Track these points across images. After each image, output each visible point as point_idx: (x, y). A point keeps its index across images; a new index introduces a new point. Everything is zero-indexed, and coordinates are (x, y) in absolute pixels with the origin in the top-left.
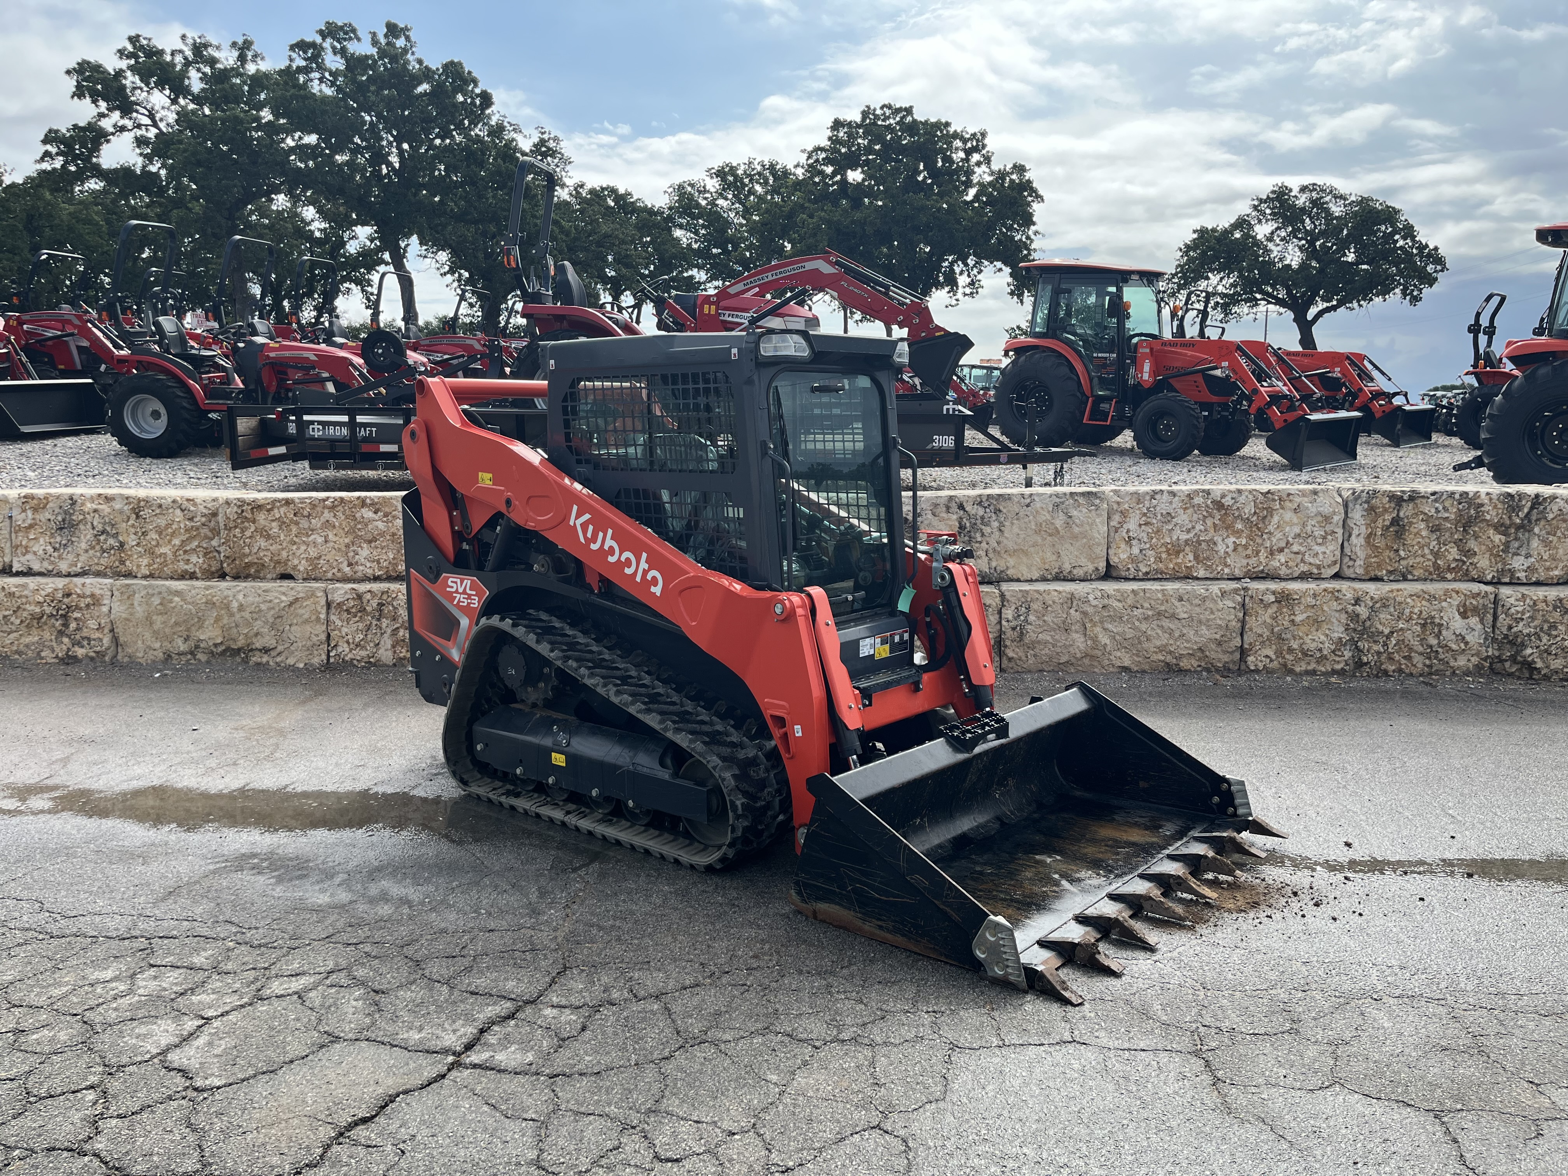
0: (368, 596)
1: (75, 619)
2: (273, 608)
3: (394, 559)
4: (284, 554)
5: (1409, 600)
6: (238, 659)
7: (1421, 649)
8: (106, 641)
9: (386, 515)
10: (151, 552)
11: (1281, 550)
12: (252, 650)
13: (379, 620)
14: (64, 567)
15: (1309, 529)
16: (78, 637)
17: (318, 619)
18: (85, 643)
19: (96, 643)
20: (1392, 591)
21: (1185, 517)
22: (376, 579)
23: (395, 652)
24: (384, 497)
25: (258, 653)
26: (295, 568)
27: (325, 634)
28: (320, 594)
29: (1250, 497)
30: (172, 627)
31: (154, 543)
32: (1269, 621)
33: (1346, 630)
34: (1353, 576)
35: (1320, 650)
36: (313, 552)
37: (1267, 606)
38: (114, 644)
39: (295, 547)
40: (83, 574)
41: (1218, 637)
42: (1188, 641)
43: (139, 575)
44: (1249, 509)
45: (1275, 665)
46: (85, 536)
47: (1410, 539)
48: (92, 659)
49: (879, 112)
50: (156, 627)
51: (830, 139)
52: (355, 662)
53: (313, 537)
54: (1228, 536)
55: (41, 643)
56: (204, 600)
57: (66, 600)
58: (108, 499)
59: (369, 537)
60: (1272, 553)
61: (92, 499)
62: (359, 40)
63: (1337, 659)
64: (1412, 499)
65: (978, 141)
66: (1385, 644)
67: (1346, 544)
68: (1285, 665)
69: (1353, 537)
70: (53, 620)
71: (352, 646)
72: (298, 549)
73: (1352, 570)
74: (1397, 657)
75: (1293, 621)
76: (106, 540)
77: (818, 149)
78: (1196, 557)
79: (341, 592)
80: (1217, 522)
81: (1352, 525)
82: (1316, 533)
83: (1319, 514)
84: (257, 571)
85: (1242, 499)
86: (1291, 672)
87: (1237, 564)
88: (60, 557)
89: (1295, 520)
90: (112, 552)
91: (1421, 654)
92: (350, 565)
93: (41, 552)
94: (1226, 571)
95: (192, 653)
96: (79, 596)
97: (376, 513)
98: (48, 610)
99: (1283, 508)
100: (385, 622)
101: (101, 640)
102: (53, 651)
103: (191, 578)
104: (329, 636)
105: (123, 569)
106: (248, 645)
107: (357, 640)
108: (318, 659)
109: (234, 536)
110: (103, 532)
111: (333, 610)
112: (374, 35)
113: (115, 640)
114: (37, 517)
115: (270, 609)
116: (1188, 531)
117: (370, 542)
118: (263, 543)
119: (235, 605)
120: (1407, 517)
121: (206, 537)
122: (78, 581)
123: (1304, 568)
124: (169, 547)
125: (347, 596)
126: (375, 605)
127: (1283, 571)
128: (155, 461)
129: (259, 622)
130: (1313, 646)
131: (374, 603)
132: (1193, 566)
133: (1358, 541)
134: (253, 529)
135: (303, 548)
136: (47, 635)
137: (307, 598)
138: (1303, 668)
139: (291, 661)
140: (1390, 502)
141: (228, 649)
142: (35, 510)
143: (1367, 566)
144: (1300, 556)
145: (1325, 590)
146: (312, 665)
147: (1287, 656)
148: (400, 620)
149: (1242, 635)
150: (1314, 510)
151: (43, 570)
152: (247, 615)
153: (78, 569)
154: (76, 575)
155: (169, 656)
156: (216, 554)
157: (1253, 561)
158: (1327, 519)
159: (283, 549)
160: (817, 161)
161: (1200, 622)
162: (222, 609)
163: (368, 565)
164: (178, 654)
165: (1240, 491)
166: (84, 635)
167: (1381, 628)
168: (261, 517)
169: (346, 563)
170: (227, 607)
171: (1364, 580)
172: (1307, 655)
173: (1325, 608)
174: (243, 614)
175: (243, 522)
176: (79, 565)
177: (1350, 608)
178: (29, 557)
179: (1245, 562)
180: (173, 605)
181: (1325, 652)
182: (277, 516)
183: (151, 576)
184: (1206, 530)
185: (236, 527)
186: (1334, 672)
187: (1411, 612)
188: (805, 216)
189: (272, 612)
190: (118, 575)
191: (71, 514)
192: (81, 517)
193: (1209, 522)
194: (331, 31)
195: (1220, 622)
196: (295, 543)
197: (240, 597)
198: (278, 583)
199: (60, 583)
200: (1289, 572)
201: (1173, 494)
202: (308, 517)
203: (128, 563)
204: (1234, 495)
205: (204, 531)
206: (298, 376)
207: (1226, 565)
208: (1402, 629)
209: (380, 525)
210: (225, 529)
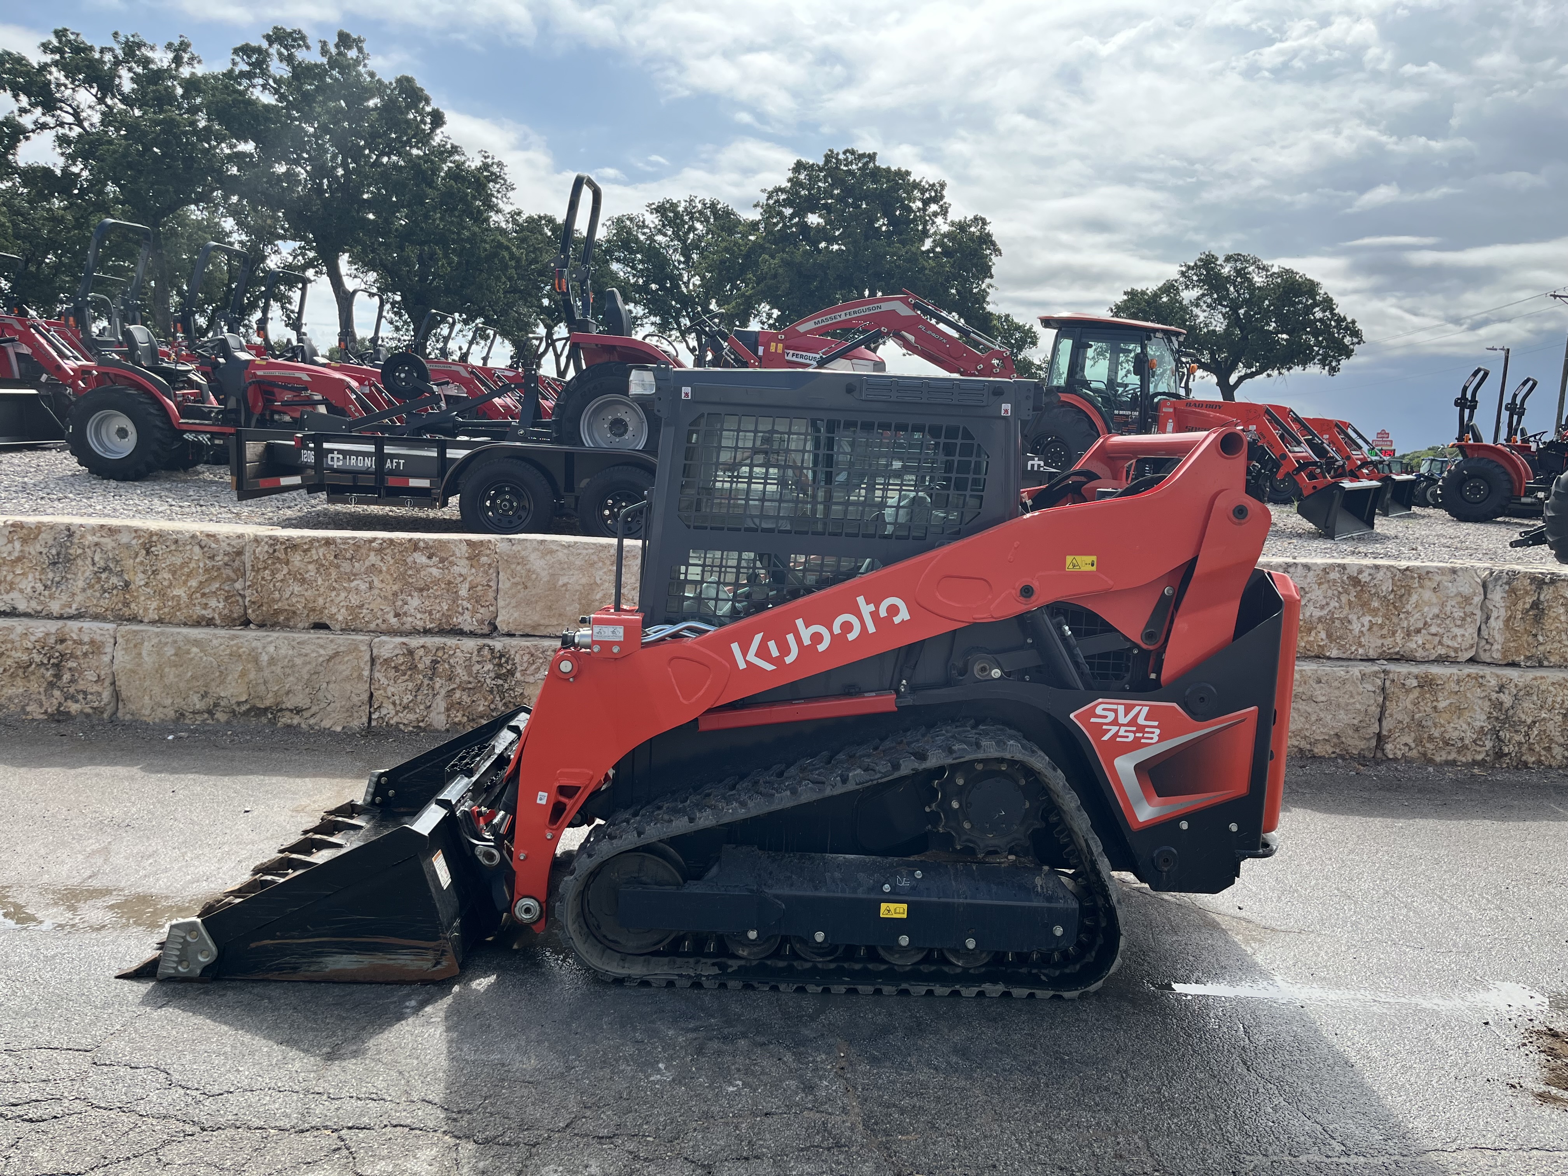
0: (421, 652)
1: (70, 669)
2: (309, 663)
3: (448, 610)
4: (321, 601)
5: (1551, 688)
6: (264, 720)
7: (1562, 740)
8: (106, 695)
9: (442, 560)
10: (162, 594)
11: (1418, 631)
12: (281, 710)
13: (431, 679)
14: (55, 607)
15: (1448, 609)
16: (72, 690)
17: (360, 677)
18: (81, 697)
19: (94, 698)
20: (1535, 679)
21: (1319, 592)
22: (426, 632)
23: (449, 716)
24: (440, 541)
25: (288, 713)
26: (332, 616)
27: (368, 694)
28: (364, 648)
29: (1389, 574)
30: (188, 681)
31: (166, 583)
32: (1410, 706)
33: (1489, 718)
34: (1489, 660)
35: (1462, 739)
36: (355, 600)
37: (1408, 691)
38: (114, 699)
39: (334, 593)
40: (78, 616)
41: (1356, 722)
42: (1324, 726)
43: (146, 620)
44: (1387, 586)
45: (1414, 753)
46: (84, 571)
47: (1548, 623)
48: (88, 715)
49: (841, 157)
50: (167, 681)
51: (790, 180)
52: (401, 726)
53: (356, 582)
54: (1363, 614)
55: (27, 695)
56: (228, 651)
57: (58, 647)
58: (112, 531)
59: (421, 584)
60: (1408, 635)
61: (94, 530)
62: (308, 48)
63: (1478, 749)
64: (1553, 582)
65: (936, 191)
66: (1527, 734)
67: (1483, 627)
68: (1424, 755)
69: (1492, 619)
70: (42, 670)
71: (398, 708)
72: (338, 595)
73: (1488, 654)
74: (1537, 748)
75: (1435, 708)
76: (108, 578)
77: (779, 190)
78: (1329, 636)
79: (389, 646)
80: (1353, 599)
81: (1491, 607)
82: (1456, 615)
83: (1459, 594)
84: (287, 619)
85: (1380, 575)
86: (1430, 761)
87: (1372, 644)
88: (51, 597)
89: (1434, 600)
90: (115, 592)
91: (1561, 745)
92: (397, 615)
93: (29, 590)
94: (1361, 651)
95: (210, 712)
96: (75, 642)
97: (430, 558)
98: (38, 658)
99: (1422, 587)
100: (438, 682)
101: (99, 694)
102: (41, 706)
103: (208, 625)
104: (372, 695)
105: (127, 612)
106: (277, 705)
107: (405, 701)
108: (358, 722)
109: (263, 578)
110: (105, 570)
111: (378, 667)
112: (324, 44)
113: (117, 695)
114: (27, 549)
115: (305, 664)
116: (1322, 607)
117: (421, 590)
118: (297, 589)
119: (265, 658)
120: (1547, 601)
121: (229, 579)
122: (74, 625)
123: (1442, 651)
124: (184, 589)
125: (397, 652)
126: (428, 662)
127: (1420, 654)
128: (121, 484)
129: (291, 679)
130: (1455, 735)
131: (427, 660)
132: (1325, 645)
133: (1496, 624)
134: (285, 571)
135: (343, 595)
136: (34, 686)
137: (349, 652)
138: (1444, 758)
139: (326, 724)
140: (1531, 584)
141: (253, 708)
142: (24, 541)
143: (1505, 651)
144: (1438, 638)
145: (1469, 676)
146: (351, 729)
147: (1428, 745)
148: (458, 680)
149: (1380, 720)
150: (1455, 590)
151: (29, 610)
152: (279, 670)
153: (72, 611)
154: (70, 618)
155: (182, 715)
156: (239, 598)
157: (1389, 641)
158: (1467, 600)
159: (319, 595)
160: (777, 201)
161: (1338, 706)
162: (249, 662)
163: (419, 616)
164: (193, 713)
165: (1377, 567)
166: (80, 687)
167: (1523, 717)
168: (297, 559)
169: (392, 614)
170: (256, 660)
171: (1500, 665)
172: (1448, 744)
173: (1469, 695)
174: (274, 668)
175: (274, 563)
176: (74, 606)
177: (1494, 696)
178: (15, 595)
179: (1379, 642)
180: (192, 655)
181: (1467, 742)
182: (315, 557)
183: (161, 621)
184: (1341, 607)
185: (265, 568)
186: (1475, 763)
187: (1554, 701)
188: (767, 257)
189: (308, 667)
190: (121, 619)
191: (67, 548)
192: (79, 551)
193: (1344, 598)
194: (279, 36)
195: (1358, 706)
196: (334, 589)
197: (271, 649)
198: (313, 635)
199: (53, 626)
200: (1426, 654)
201: (1307, 567)
202: (351, 560)
203: (133, 605)
204: (1372, 571)
205: (228, 572)
206: (288, 396)
207: (1360, 645)
208: (1544, 719)
209: (435, 572)
210: (253, 570)
